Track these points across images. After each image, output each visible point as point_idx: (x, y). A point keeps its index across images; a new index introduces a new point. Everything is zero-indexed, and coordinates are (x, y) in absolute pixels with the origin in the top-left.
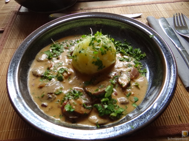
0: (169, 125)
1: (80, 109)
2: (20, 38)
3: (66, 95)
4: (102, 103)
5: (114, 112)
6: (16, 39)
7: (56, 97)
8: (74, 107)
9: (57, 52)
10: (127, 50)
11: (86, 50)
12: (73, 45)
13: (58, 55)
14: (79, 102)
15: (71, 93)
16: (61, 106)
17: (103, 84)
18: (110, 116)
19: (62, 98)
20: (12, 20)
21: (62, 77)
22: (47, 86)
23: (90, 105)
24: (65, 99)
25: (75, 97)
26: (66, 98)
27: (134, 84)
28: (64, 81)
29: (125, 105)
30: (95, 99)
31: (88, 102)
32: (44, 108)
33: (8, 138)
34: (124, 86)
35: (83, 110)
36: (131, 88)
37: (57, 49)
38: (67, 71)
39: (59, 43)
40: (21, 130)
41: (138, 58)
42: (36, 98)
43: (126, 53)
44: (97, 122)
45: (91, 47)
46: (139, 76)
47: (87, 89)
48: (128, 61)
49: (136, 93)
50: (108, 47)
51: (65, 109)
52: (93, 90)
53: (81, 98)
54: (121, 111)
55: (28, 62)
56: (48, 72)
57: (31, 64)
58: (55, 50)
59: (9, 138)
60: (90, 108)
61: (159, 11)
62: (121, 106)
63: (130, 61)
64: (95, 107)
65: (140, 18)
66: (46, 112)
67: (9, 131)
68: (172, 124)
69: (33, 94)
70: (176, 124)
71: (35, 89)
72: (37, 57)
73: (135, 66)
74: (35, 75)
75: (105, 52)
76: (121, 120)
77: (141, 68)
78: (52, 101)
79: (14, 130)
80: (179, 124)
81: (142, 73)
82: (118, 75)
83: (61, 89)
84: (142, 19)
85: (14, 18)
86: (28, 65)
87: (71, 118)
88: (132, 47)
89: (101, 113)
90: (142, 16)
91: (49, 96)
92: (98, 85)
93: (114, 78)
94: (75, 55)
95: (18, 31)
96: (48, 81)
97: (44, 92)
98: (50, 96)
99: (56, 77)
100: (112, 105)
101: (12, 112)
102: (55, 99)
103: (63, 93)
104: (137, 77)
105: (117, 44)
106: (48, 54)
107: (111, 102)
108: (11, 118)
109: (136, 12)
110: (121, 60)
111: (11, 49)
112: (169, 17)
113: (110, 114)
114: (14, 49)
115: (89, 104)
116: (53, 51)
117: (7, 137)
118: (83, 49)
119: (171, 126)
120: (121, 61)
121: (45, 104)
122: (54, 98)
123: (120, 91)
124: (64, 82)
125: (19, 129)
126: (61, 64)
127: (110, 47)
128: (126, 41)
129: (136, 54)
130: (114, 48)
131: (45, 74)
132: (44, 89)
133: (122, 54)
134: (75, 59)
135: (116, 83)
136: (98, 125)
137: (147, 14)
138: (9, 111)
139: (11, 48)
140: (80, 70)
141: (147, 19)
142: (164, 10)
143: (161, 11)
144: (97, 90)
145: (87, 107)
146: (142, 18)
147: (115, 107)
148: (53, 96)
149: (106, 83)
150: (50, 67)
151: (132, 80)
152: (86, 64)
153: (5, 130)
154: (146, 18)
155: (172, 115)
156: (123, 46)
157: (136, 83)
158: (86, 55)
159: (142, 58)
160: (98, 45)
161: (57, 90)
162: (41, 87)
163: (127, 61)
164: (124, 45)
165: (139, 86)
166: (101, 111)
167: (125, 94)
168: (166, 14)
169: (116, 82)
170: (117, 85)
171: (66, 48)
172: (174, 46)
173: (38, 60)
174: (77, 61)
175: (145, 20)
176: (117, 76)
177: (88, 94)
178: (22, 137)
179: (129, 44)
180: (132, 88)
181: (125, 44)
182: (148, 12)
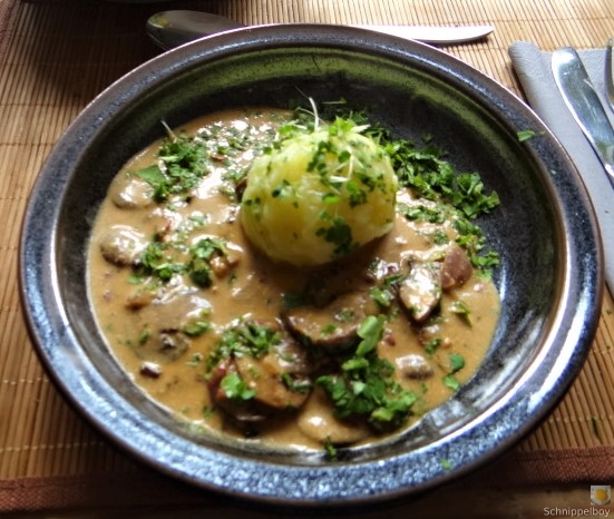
0: (560, 447)
1: (273, 390)
2: (40, 102)
3: (225, 339)
4: (346, 376)
5: (384, 405)
6: (26, 107)
7: (187, 345)
8: (253, 384)
9: (184, 173)
10: (435, 178)
11: (299, 186)
12: (239, 149)
13: (188, 185)
14: (268, 367)
15: (241, 334)
16: (208, 376)
17: (347, 306)
18: (371, 420)
19: (210, 349)
20: (7, 26)
21: (207, 274)
22: (156, 305)
23: (303, 379)
24: (219, 353)
25: (255, 350)
26: (225, 351)
27: (454, 309)
28: (215, 288)
29: (421, 382)
30: (323, 359)
31: (297, 369)
32: (150, 380)
33: (25, 474)
34: (419, 315)
35: (282, 397)
36: (440, 323)
37: (186, 163)
38: (225, 251)
39: (191, 139)
40: (68, 446)
41: (468, 211)
42: (119, 342)
43: (428, 187)
44: (329, 438)
45: (316, 176)
46: (472, 280)
47: (296, 321)
48: (435, 220)
49: (457, 338)
50: (375, 179)
51: (224, 391)
52: (315, 327)
53: (276, 352)
54: (408, 400)
55: (86, 211)
56: (159, 252)
57: (94, 215)
58: (177, 167)
59: (29, 475)
60: (305, 387)
61: (555, 18)
62: (407, 386)
63: (441, 221)
64: (323, 385)
65: (485, 45)
66: (159, 396)
67: (29, 450)
68: (567, 447)
69: (109, 328)
70: (583, 447)
71: (116, 313)
72: (112, 190)
73: (458, 241)
74: (114, 260)
75: (364, 195)
76: (404, 432)
77: (479, 247)
78: (174, 359)
79: (43, 447)
80: (591, 445)
81: (482, 269)
82: (398, 272)
83: (206, 316)
84: (492, 51)
85: (12, 19)
86: (85, 221)
87: (241, 421)
88: (452, 167)
89: (341, 409)
90: (492, 35)
91: (164, 339)
92: (332, 307)
93: (385, 283)
94: (253, 199)
95: (32, 72)
96: (157, 285)
97: (146, 326)
98: (171, 341)
99: (187, 270)
100: (378, 383)
101: (33, 384)
102: (185, 351)
103: (212, 330)
104: (462, 280)
105: (399, 152)
106: (153, 179)
107: (375, 370)
108: (33, 405)
109: (470, 19)
110: (411, 214)
111: (10, 147)
112: (589, 44)
113: (371, 412)
114: (22, 147)
115: (300, 373)
116: (172, 170)
117: (21, 468)
118: (286, 183)
119: (566, 452)
120: (409, 218)
121: (153, 366)
122: (182, 347)
123: (405, 332)
124: (215, 292)
125: (60, 445)
126: (201, 224)
127: (381, 177)
128: (430, 141)
129: (465, 193)
130: (391, 178)
131: (147, 259)
132: (147, 315)
133: (416, 192)
134: (256, 211)
135: (392, 301)
136: (331, 448)
137: (509, 29)
138: (22, 381)
139: (11, 141)
140: (270, 253)
141: (511, 53)
142: (575, 17)
143: (565, 18)
144: (330, 330)
145: (296, 384)
146: (491, 45)
147: (389, 390)
148: (179, 341)
149: (360, 301)
150: (165, 233)
151: (447, 292)
152: (296, 236)
153: (13, 445)
154: (507, 48)
155: (569, 415)
156: (421, 162)
157: (461, 306)
158: (296, 205)
159: (485, 210)
160: (340, 172)
161: (193, 321)
162: (135, 308)
163: (432, 221)
164: (423, 157)
165: (471, 318)
166: (342, 402)
167: (421, 344)
168: (582, 30)
169: (392, 297)
170: (395, 310)
171: (214, 160)
172: (599, 165)
173: (119, 203)
174: (262, 221)
175: (503, 51)
176: (396, 278)
177: (298, 340)
178: (73, 472)
179: (441, 153)
180: (447, 320)
181: (426, 153)
182: (514, 18)
